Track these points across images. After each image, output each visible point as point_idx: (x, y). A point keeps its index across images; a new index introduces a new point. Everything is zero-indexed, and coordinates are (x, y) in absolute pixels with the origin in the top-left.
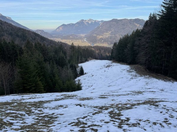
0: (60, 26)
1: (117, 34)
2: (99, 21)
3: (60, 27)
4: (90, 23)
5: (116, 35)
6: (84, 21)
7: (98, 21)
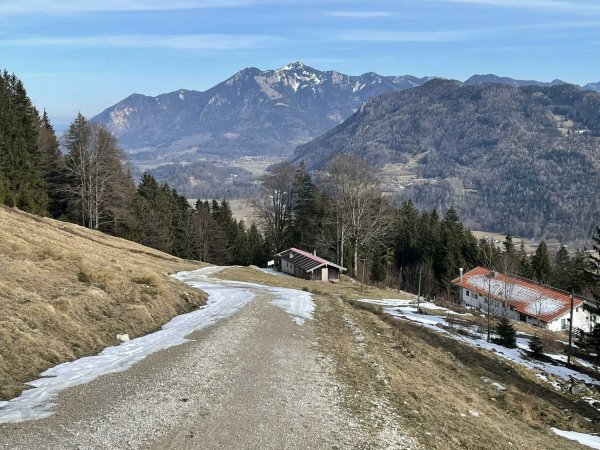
0: (111, 109)
1: (452, 174)
2: (353, 80)
3: (112, 115)
4: (296, 86)
5: (449, 179)
6: (259, 80)
7: (345, 76)
